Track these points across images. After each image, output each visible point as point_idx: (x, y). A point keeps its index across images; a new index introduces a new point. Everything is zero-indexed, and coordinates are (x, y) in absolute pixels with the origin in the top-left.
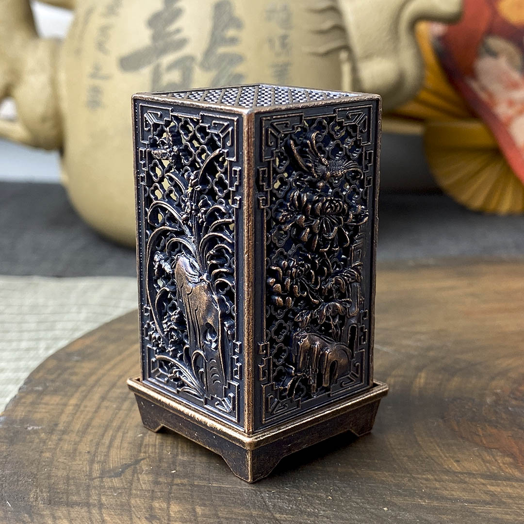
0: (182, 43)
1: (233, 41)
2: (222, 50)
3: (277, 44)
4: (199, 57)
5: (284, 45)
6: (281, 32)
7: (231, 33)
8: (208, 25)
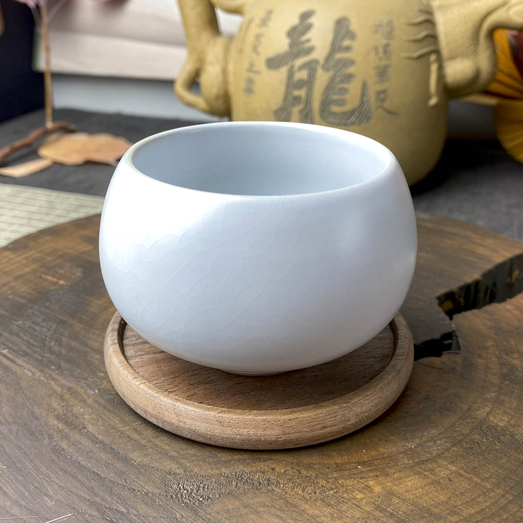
0: (310, 50)
1: (348, 49)
2: (339, 56)
3: (381, 51)
4: (322, 60)
5: (385, 52)
6: (385, 42)
7: (346, 43)
8: (330, 37)
